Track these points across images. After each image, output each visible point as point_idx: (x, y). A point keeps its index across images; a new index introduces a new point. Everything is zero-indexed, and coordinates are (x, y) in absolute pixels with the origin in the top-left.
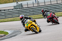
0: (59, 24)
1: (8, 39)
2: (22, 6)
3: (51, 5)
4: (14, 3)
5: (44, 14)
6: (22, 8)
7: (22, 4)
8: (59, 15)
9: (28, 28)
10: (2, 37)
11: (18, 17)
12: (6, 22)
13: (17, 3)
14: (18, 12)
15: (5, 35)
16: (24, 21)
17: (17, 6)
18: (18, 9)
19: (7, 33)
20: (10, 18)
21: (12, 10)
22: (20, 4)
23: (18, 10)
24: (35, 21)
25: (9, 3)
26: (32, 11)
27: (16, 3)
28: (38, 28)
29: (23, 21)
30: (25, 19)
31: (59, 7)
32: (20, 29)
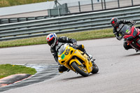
1: (35, 84)
2: (67, 9)
3: (133, 6)
4: (48, 2)
6: (66, 15)
7: (66, 4)
9: (65, 65)
10: (21, 79)
12: (30, 45)
13: (56, 2)
14: (59, 23)
15: (28, 76)
17: (55, 9)
18: (57, 16)
19: (33, 71)
20: (39, 37)
21: (45, 18)
22: (61, 4)
23: (57, 18)
24: (81, 48)
26: (90, 20)
27: (53, 2)
28: (87, 65)
29: (54, 48)
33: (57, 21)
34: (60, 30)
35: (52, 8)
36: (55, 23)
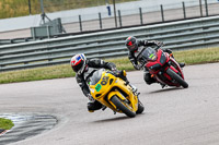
0: (186, 86)
2: (60, 27)
5: (136, 55)
6: (59, 36)
7: (59, 19)
8: (191, 58)
11: (45, 67)
13: (44, 16)
14: (48, 49)
16: (86, 75)
17: (42, 27)
18: (46, 37)
19: (9, 123)
20: (17, 71)
21: (27, 40)
22: (52, 19)
23: (46, 40)
25: (15, 15)
27: (39, 16)
29: (81, 76)
30: (90, 70)
31: (191, 30)
32: (53, 111)
33: (46, 46)
34: (50, 60)
35: (37, 25)
36: (42, 50)
